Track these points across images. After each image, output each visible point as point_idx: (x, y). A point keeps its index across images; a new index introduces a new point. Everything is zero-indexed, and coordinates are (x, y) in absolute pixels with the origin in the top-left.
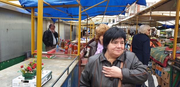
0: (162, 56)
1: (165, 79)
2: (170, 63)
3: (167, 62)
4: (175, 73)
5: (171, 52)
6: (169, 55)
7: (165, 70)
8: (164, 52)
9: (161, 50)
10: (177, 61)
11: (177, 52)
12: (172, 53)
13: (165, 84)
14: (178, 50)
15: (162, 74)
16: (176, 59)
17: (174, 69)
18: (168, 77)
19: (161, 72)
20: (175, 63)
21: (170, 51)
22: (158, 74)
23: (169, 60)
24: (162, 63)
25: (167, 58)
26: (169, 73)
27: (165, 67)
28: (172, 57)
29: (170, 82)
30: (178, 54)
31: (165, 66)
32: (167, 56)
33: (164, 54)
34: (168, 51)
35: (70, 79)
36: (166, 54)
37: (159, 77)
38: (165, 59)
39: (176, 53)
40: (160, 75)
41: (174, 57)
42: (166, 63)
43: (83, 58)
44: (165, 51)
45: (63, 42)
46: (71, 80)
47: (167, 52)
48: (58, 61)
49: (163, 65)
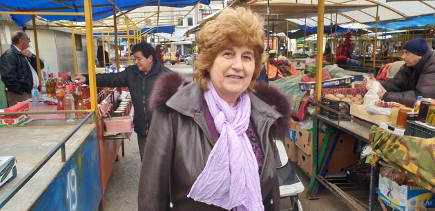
0: (295, 97)
1: (305, 146)
2: (311, 111)
3: (305, 109)
4: (323, 132)
5: (313, 86)
6: (309, 92)
7: (302, 128)
8: (300, 87)
9: (294, 84)
10: (325, 104)
11: (325, 84)
12: (314, 89)
13: (304, 158)
14: (327, 79)
15: (297, 136)
16: (323, 99)
17: (320, 122)
18: (309, 141)
19: (294, 133)
20: (322, 109)
21: (310, 83)
22: (289, 137)
23: (309, 103)
24: (296, 113)
25: (305, 100)
26: (311, 132)
27: (302, 121)
28: (315, 97)
29: (313, 153)
30: (327, 89)
31: (302, 117)
32: (305, 96)
33: (299, 91)
34: (306, 84)
35: (73, 173)
36: (303, 91)
37: (291, 144)
38: (301, 103)
39: (323, 87)
40: (294, 140)
41: (319, 96)
42: (303, 110)
43: (108, 117)
44: (300, 84)
45: (53, 81)
46: (77, 174)
47: (305, 87)
48: (38, 131)
49: (299, 117)
